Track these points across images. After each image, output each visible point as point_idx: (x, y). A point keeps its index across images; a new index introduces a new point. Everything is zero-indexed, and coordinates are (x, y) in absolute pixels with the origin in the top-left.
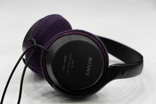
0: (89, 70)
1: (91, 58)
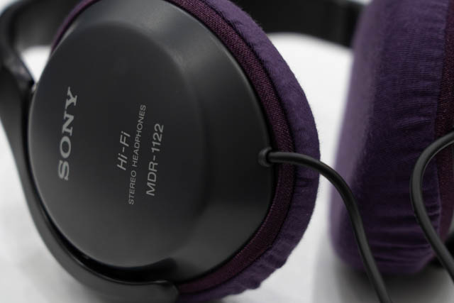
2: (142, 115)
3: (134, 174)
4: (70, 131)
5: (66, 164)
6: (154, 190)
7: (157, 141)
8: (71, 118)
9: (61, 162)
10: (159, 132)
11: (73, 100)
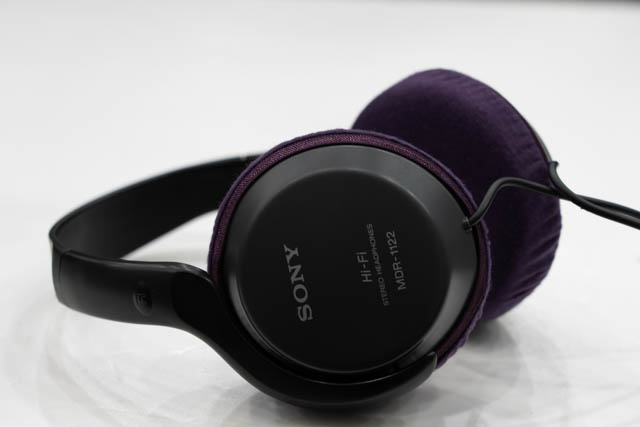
2: (371, 233)
5: (307, 306)
6: (404, 284)
7: (393, 245)
8: (298, 268)
9: (299, 308)
10: (393, 238)
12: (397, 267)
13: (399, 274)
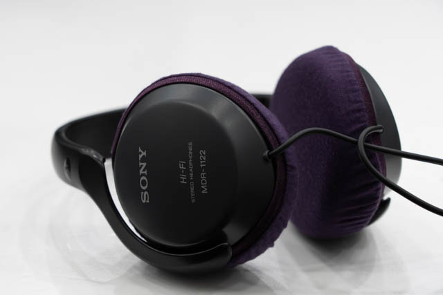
0: (142, 166)
1: (144, 201)
3: (192, 184)
4: (146, 172)
5: (146, 193)
6: (206, 189)
8: (145, 164)
11: (144, 153)
12: (203, 177)
13: (204, 182)
